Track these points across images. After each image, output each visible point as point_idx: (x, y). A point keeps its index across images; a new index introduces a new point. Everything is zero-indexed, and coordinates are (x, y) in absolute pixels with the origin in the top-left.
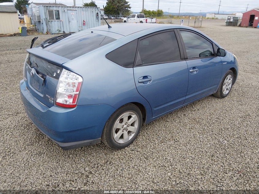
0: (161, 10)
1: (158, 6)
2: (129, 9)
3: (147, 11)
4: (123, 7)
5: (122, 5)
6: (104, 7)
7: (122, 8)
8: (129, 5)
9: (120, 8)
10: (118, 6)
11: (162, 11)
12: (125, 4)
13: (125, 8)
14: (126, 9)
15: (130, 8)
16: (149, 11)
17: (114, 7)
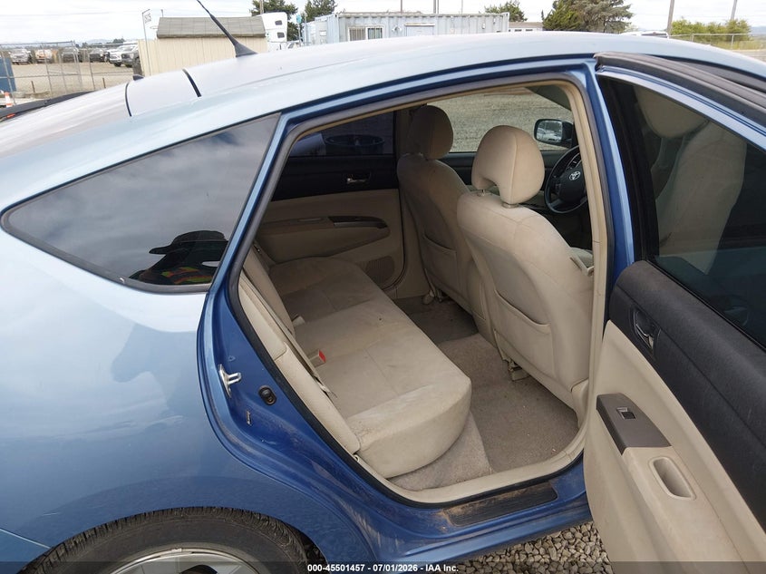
0: (743, 22)
1: (734, 9)
2: (625, 20)
3: (690, 26)
4: (604, 13)
5: (604, 9)
6: (543, 16)
7: (604, 17)
8: (628, 7)
9: (595, 18)
10: (589, 13)
11: (744, 26)
12: (612, 5)
13: (613, 16)
14: (617, 19)
15: (629, 16)
16: (698, 23)
17: (577, 14)
